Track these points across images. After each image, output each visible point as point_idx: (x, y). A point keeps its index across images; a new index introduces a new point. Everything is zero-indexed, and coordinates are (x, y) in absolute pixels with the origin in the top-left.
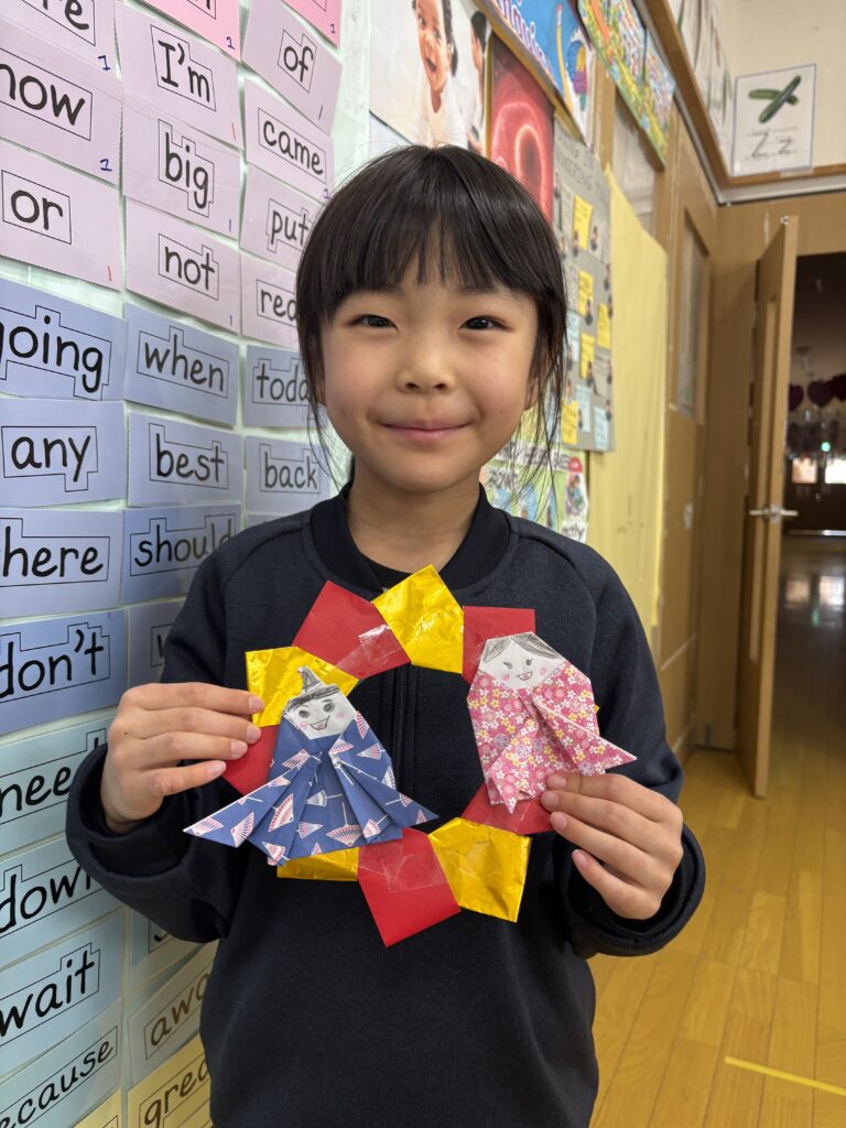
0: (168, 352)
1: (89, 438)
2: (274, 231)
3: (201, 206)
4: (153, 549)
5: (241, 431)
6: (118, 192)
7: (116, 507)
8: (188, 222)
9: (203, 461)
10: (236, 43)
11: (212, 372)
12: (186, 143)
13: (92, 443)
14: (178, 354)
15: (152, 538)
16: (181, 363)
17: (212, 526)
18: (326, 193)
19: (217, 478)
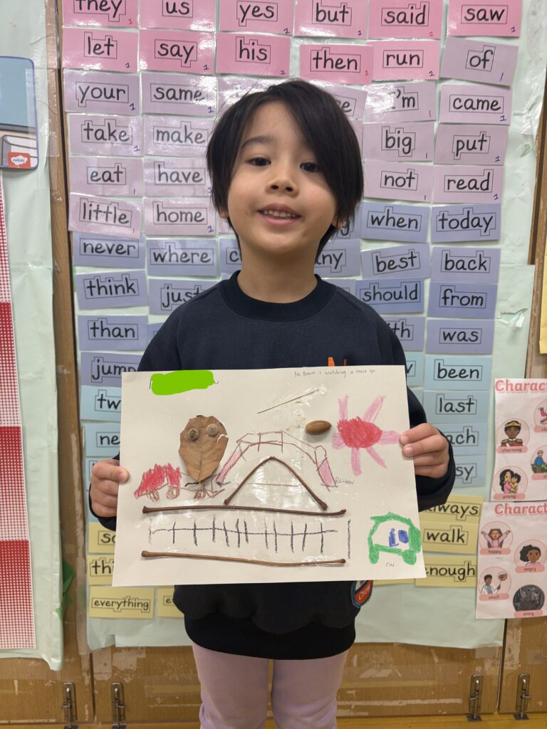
0: (383, 217)
1: (342, 254)
2: (458, 150)
3: (408, 153)
4: (372, 295)
8: (399, 161)
9: (403, 260)
10: (436, 72)
11: (410, 221)
12: (397, 130)
13: (343, 256)
14: (390, 217)
15: (372, 291)
16: (391, 220)
17: (406, 287)
18: (502, 119)
19: (413, 265)
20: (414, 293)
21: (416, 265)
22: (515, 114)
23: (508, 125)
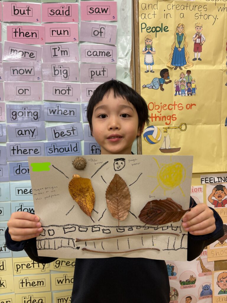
0: (56, 110)
2: (92, 75)
3: (66, 78)
4: (53, 150)
11: (71, 112)
13: (36, 130)
14: (59, 110)
15: (53, 148)
17: (71, 145)
18: (112, 60)
19: (74, 134)
20: (76, 148)
21: (76, 134)
22: (119, 58)
23: (116, 63)
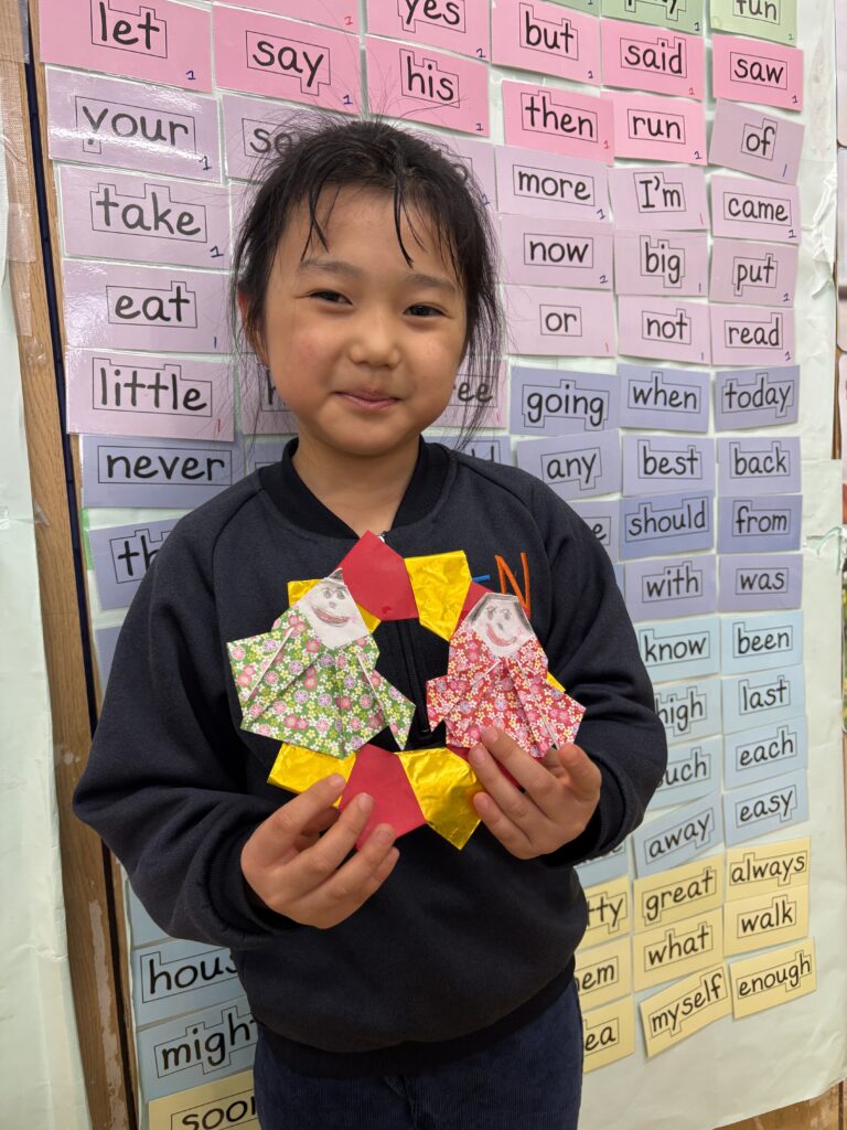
0: (651, 390)
1: (595, 455)
2: (740, 280)
3: (674, 282)
4: (642, 524)
5: (712, 434)
6: (611, 293)
7: (616, 497)
8: (665, 296)
9: (681, 461)
10: (703, 154)
11: (687, 397)
12: (661, 243)
13: (597, 458)
14: (659, 390)
15: (642, 517)
16: (661, 395)
17: (689, 506)
18: (790, 234)
19: (692, 472)
20: (700, 517)
21: (698, 472)
22: (804, 230)
23: (798, 245)
